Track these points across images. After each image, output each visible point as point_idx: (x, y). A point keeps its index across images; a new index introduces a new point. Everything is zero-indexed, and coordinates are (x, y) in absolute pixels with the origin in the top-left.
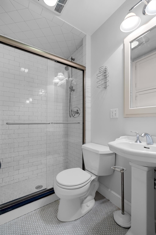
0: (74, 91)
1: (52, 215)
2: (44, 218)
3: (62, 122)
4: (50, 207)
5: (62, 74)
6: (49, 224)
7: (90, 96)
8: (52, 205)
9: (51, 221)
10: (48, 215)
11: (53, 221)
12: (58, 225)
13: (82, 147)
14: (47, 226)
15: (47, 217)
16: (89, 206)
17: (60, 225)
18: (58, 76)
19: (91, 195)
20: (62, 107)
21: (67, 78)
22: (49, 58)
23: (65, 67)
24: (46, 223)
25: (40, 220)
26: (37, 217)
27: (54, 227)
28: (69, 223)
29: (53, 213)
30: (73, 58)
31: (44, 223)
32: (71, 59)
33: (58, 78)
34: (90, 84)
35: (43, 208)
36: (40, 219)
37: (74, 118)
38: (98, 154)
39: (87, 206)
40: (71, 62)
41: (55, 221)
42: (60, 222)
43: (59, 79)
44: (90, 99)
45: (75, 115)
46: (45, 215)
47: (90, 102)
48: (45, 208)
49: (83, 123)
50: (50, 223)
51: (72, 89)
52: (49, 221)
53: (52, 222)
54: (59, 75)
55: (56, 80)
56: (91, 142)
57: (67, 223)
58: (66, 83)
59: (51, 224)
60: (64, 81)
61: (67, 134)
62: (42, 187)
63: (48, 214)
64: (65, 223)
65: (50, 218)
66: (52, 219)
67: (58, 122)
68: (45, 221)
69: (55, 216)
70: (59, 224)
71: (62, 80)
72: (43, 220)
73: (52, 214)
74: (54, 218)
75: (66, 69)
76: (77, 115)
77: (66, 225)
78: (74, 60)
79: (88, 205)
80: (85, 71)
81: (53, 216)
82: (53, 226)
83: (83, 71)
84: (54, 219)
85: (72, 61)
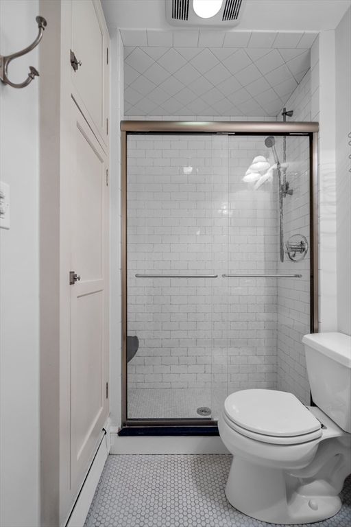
0: (291, 194)
1: (217, 482)
2: (198, 480)
3: (262, 273)
4: (216, 463)
5: (262, 158)
6: (204, 497)
7: (334, 199)
8: (222, 460)
9: (211, 493)
10: (209, 478)
11: (215, 495)
12: (222, 511)
13: (303, 341)
14: (200, 500)
15: (205, 480)
16: (316, 508)
17: (227, 513)
18: (254, 166)
19: (328, 480)
20: (263, 237)
21: (275, 166)
22: (215, 133)
23: (266, 141)
24: (199, 491)
25: (191, 480)
26: (186, 471)
27: (214, 511)
28: (250, 520)
29: (220, 480)
30: (287, 111)
31: (195, 489)
32: (283, 114)
33: (253, 169)
34: (334, 166)
35: (202, 457)
36: (190, 476)
37: (293, 263)
38: (345, 367)
39: (309, 504)
40: (285, 122)
41: (220, 497)
42: (230, 507)
43: (259, 172)
44: (334, 209)
45: (294, 256)
46: (201, 474)
47: (335, 216)
48: (205, 459)
49: (312, 277)
50: (208, 495)
51: (286, 190)
52: (207, 492)
53: (212, 497)
54: (256, 163)
55: (251, 176)
56: (339, 331)
57: (245, 518)
58: (272, 177)
59: (209, 500)
60: (269, 175)
61: (275, 303)
62: (210, 412)
63: (208, 475)
64: (240, 516)
65: (210, 485)
66: (215, 491)
67: (252, 273)
68: (199, 487)
69: (221, 487)
70: (226, 509)
71: (266, 171)
72: (194, 482)
73: (216, 478)
74: (218, 489)
75: (269, 144)
76: (299, 255)
77: (241, 520)
78: (291, 115)
79: (313, 503)
80: (315, 135)
81: (217, 485)
82: (214, 506)
83: (311, 135)
84: (219, 493)
85: (285, 118)
